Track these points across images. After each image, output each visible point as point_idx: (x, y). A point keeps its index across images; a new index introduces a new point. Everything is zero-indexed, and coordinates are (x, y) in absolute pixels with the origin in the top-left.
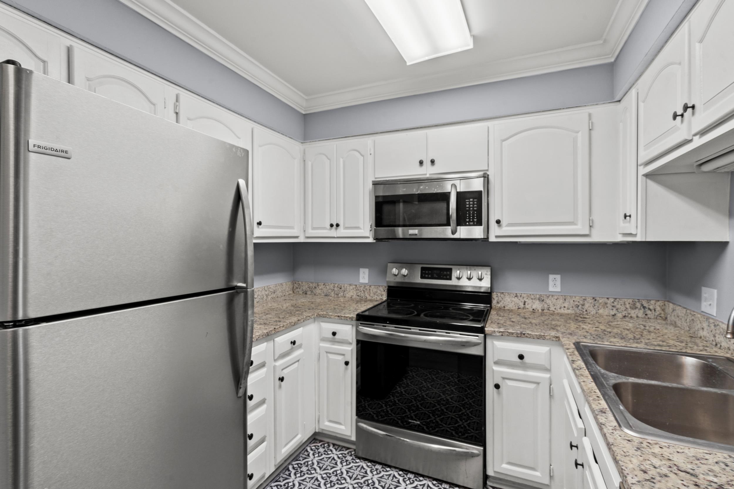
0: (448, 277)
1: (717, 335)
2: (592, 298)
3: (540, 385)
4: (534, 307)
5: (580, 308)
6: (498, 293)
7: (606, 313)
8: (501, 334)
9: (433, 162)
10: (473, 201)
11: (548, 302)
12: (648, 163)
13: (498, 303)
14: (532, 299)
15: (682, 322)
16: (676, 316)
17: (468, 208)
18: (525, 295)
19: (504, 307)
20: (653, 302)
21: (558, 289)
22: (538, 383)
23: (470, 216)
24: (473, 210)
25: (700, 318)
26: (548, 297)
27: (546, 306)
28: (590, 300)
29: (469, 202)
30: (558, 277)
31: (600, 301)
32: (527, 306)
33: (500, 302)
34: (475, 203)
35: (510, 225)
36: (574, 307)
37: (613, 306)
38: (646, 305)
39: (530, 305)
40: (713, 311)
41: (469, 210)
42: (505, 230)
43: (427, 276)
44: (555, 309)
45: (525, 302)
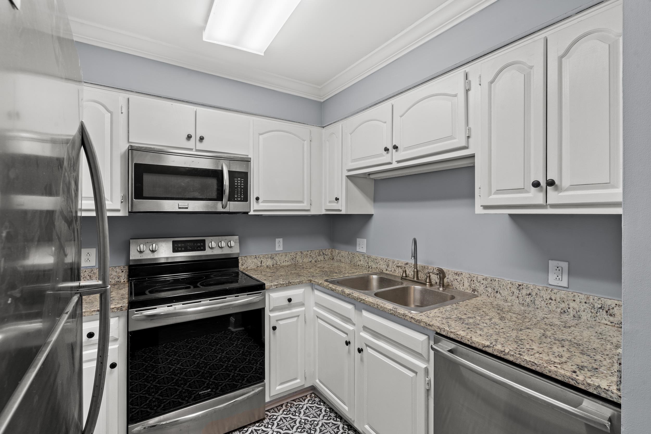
0: (202, 248)
1: (369, 262)
2: (300, 252)
3: (300, 316)
4: (267, 264)
5: (294, 260)
6: (242, 257)
7: (307, 261)
8: (276, 286)
9: (202, 139)
10: (241, 181)
11: (276, 259)
12: (349, 170)
13: (242, 265)
14: (266, 258)
15: (345, 259)
16: (341, 256)
17: (236, 185)
18: (262, 256)
19: (247, 268)
20: (327, 250)
21: (281, 249)
22: (298, 316)
23: (237, 193)
24: (241, 188)
25: (358, 255)
26: (276, 255)
27: (275, 262)
28: (299, 254)
29: (238, 180)
30: (281, 240)
31: (304, 254)
32: (263, 264)
33: (244, 264)
34: (242, 182)
35: (265, 201)
36: (291, 260)
37: (310, 256)
38: (324, 253)
39: (265, 263)
40: (364, 250)
41: (238, 187)
42: (261, 206)
43: (180, 249)
44: (280, 263)
45: (262, 261)
